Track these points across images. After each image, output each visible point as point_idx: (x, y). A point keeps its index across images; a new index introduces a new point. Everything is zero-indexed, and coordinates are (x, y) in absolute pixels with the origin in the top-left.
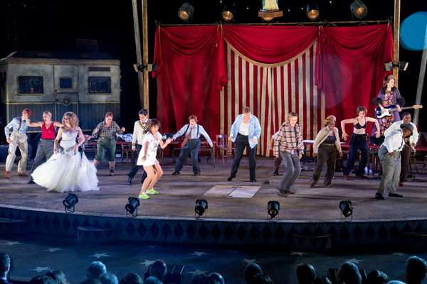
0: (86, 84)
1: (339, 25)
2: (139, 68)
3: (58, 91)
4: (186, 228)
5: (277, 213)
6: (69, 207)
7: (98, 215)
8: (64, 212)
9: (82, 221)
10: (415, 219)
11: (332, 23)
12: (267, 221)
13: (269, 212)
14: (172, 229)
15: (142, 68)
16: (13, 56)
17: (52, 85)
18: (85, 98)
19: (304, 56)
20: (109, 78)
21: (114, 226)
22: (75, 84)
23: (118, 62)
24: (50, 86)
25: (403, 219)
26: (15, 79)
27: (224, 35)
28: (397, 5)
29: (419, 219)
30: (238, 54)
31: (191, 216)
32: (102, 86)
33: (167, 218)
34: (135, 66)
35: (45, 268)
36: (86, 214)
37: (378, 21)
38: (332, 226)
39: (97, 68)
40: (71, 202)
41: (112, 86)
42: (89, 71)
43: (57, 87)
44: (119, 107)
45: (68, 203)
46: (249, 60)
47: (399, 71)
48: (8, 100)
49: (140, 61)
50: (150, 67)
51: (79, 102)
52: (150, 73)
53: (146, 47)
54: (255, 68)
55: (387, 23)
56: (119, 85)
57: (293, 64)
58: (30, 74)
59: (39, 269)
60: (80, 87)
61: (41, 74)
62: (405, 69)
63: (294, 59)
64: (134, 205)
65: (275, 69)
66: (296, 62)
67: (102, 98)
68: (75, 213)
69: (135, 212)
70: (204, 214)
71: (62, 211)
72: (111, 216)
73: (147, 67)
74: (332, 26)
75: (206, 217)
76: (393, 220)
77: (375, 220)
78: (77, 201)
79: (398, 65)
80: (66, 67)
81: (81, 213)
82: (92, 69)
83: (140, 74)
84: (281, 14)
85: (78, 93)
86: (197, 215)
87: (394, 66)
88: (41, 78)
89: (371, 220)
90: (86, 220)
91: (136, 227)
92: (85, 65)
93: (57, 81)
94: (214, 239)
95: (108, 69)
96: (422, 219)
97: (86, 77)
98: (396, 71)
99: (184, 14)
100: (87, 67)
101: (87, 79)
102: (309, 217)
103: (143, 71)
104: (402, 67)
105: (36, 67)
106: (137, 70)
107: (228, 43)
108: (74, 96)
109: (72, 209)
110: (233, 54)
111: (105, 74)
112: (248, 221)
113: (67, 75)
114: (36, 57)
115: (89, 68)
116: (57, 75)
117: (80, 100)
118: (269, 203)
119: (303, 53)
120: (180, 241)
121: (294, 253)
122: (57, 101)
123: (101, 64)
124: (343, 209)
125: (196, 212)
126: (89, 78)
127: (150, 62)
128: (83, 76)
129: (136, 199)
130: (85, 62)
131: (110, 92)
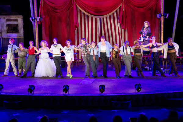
0: (5, 28)
2: (32, 19)
5: (104, 91)
7: (14, 94)
10: (172, 92)
12: (99, 95)
13: (100, 91)
15: (34, 20)
20: (17, 25)
23: (22, 17)
25: (166, 92)
27: (76, 2)
29: (174, 92)
31: (62, 93)
32: (13, 28)
34: (30, 18)
36: (8, 94)
38: (132, 96)
39: (11, 20)
41: (19, 29)
44: (23, 39)
46: (89, 15)
47: (164, 18)
50: (38, 19)
51: (2, 37)
52: (38, 22)
54: (92, 18)
56: (23, 28)
60: (2, 29)
62: (167, 17)
64: (32, 89)
67: (14, 35)
68: (2, 94)
69: (33, 93)
70: (67, 93)
72: (20, 95)
73: (36, 19)
77: (153, 93)
79: (163, 15)
81: (5, 94)
82: (8, 20)
83: (33, 23)
85: (1, 33)
86: (64, 93)
87: (161, 15)
89: (151, 93)
92: (4, 18)
95: (17, 20)
96: (176, 91)
97: (5, 25)
98: (162, 18)
100: (6, 19)
101: (6, 25)
102: (118, 92)
103: (35, 21)
104: (165, 16)
106: (31, 21)
107: (78, 6)
111: (15, 23)
112: (90, 95)
115: (7, 20)
117: (3, 36)
118: (100, 86)
119: (116, 10)
121: (113, 110)
123: (13, 17)
124: (137, 88)
125: (64, 91)
126: (7, 25)
127: (38, 16)
128: (3, 24)
129: (33, 86)
130: (4, 17)
131: (18, 32)
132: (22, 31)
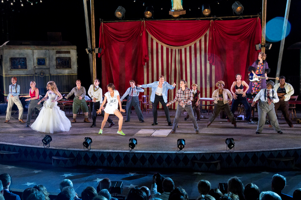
0: (54, 63)
1: (224, 19)
2: (89, 51)
3: (37, 67)
4: (123, 157)
5: (184, 147)
6: (46, 144)
7: (65, 149)
8: (43, 147)
9: (55, 153)
10: (276, 149)
11: (219, 18)
12: (177, 152)
13: (178, 146)
14: (114, 158)
15: (91, 51)
16: (7, 44)
18: (55, 72)
19: (200, 41)
20: (70, 58)
21: (76, 156)
22: (47, 62)
23: (75, 47)
24: (32, 64)
25: (269, 150)
26: (8, 59)
27: (146, 28)
28: (264, 4)
29: (279, 149)
30: (155, 40)
31: (126, 149)
32: (65, 63)
33: (110, 151)
34: (87, 50)
35: (32, 184)
36: (58, 148)
37: (251, 16)
38: (220, 155)
39: (61, 51)
40: (47, 140)
41: (72, 64)
42: (57, 53)
43: (36, 65)
44: (76, 77)
45: (45, 141)
46: (163, 45)
47: (266, 50)
48: (4, 74)
49: (89, 46)
50: (97, 50)
51: (50, 74)
52: (97, 54)
53: (94, 37)
54: (167, 49)
55: (257, 17)
56: (76, 63)
57: (193, 46)
58: (17, 56)
59: (29, 184)
60: (51, 64)
61: (25, 56)
62: (270, 49)
63: (193, 43)
64: (89, 143)
65: (181, 50)
66: (195, 45)
67: (66, 72)
68: (50, 147)
69: (89, 147)
70: (135, 148)
71: (42, 146)
72: (74, 149)
73: (94, 50)
74: (219, 20)
75: (136, 150)
76: (261, 150)
77: (250, 151)
78: (51, 140)
79: (264, 46)
80: (41, 51)
81: (54, 148)
83: (90, 55)
84: (184, 12)
85: (49, 68)
86: (130, 149)
87: (262, 46)
88: (25, 59)
89: (247, 151)
90: (57, 152)
91: (90, 157)
92: (53, 49)
93: (36, 61)
94: (141, 165)
95: (69, 52)
96: (281, 149)
97: (55, 57)
98: (263, 50)
99: (119, 14)
100: (55, 51)
101: (55, 59)
102: (205, 150)
103: (92, 53)
104: (267, 47)
105: (22, 51)
106: (88, 53)
107: (149, 33)
108: (47, 71)
109: (48, 145)
110: (152, 40)
111: (67, 55)
112: (164, 152)
113: (42, 56)
114: (21, 44)
115: (57, 51)
116: (36, 56)
117: (51, 73)
118: (178, 140)
119: (200, 39)
120: (119, 166)
121: (196, 173)
122: (36, 74)
123: (64, 48)
124: (228, 144)
125: (130, 147)
126: (57, 58)
127: (96, 47)
128: (52, 57)
129: (90, 139)
130: (54, 47)
131: (70, 68)
132: (75, 67)
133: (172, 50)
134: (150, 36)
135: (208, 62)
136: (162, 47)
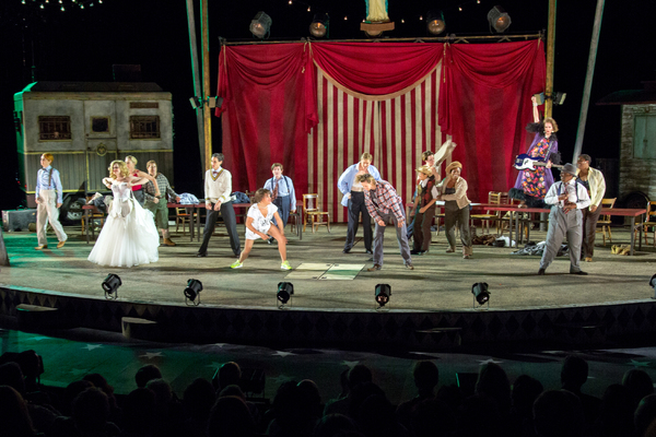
0: (127, 127)
1: (471, 42)
2: (197, 103)
3: (91, 136)
4: (265, 320)
5: (388, 300)
6: (110, 292)
7: (148, 302)
8: (104, 298)
9: (128, 309)
10: (572, 305)
11: (462, 38)
12: (374, 311)
13: (377, 299)
14: (247, 321)
15: (201, 104)
16: (31, 89)
17: (82, 128)
18: (125, 145)
19: (423, 85)
20: (157, 118)
21: (169, 317)
22: (112, 125)
23: (170, 96)
24: (80, 129)
25: (556, 307)
26: (35, 119)
27: (314, 57)
28: (552, 12)
29: (578, 305)
30: (331, 83)
31: (271, 304)
32: (148, 128)
33: (239, 307)
34: (192, 100)
36: (132, 301)
37: (526, 36)
39: (141, 104)
40: (112, 285)
41: (161, 130)
42: (131, 107)
43: (89, 130)
44: (171, 156)
45: (109, 286)
46: (348, 91)
47: (553, 106)
48: (25, 148)
49: (197, 93)
50: (212, 102)
51: (118, 150)
52: (212, 110)
53: (206, 74)
54: (356, 101)
55: (537, 38)
56: (171, 127)
57: (408, 96)
58: (53, 113)
60: (119, 130)
61: (68, 113)
62: (561, 103)
63: (410, 88)
64: (195, 290)
65: (384, 103)
66: (413, 92)
67: (149, 145)
68: (118, 299)
69: (196, 299)
70: (289, 302)
71: (102, 297)
72: (165, 303)
73: (208, 102)
74: (462, 42)
75: (291, 306)
76: (543, 307)
77: (520, 308)
78: (120, 284)
79: (551, 97)
80: (101, 103)
81: (126, 300)
82: (133, 106)
83: (198, 113)
84: (391, 26)
85: (116, 138)
86: (280, 303)
87: (546, 98)
88: (67, 119)
90: (132, 308)
91: (199, 319)
92: (125, 99)
93: (89, 123)
95: (156, 106)
96: (581, 305)
97: (127, 116)
98: (549, 105)
99: (258, 28)
100: (128, 102)
101: (128, 119)
102: (430, 305)
103: (203, 108)
104: (557, 100)
105: (61, 103)
106: (194, 107)
107: (319, 67)
108: (112, 143)
109: (114, 294)
110: (325, 81)
111: (152, 112)
112: (348, 310)
113: (102, 114)
114: (60, 90)
115: (131, 104)
116: (89, 114)
117: (119, 147)
118: (377, 287)
119: (421, 80)
122: (89, 149)
123: (147, 98)
124: (477, 294)
125: (279, 299)
126: (131, 117)
127: (212, 95)
128: (123, 115)
129: (198, 281)
130: (125, 95)
131: (159, 137)
132: (168, 135)
133: (365, 103)
134: (321, 73)
135: (438, 128)
136: (345, 96)
